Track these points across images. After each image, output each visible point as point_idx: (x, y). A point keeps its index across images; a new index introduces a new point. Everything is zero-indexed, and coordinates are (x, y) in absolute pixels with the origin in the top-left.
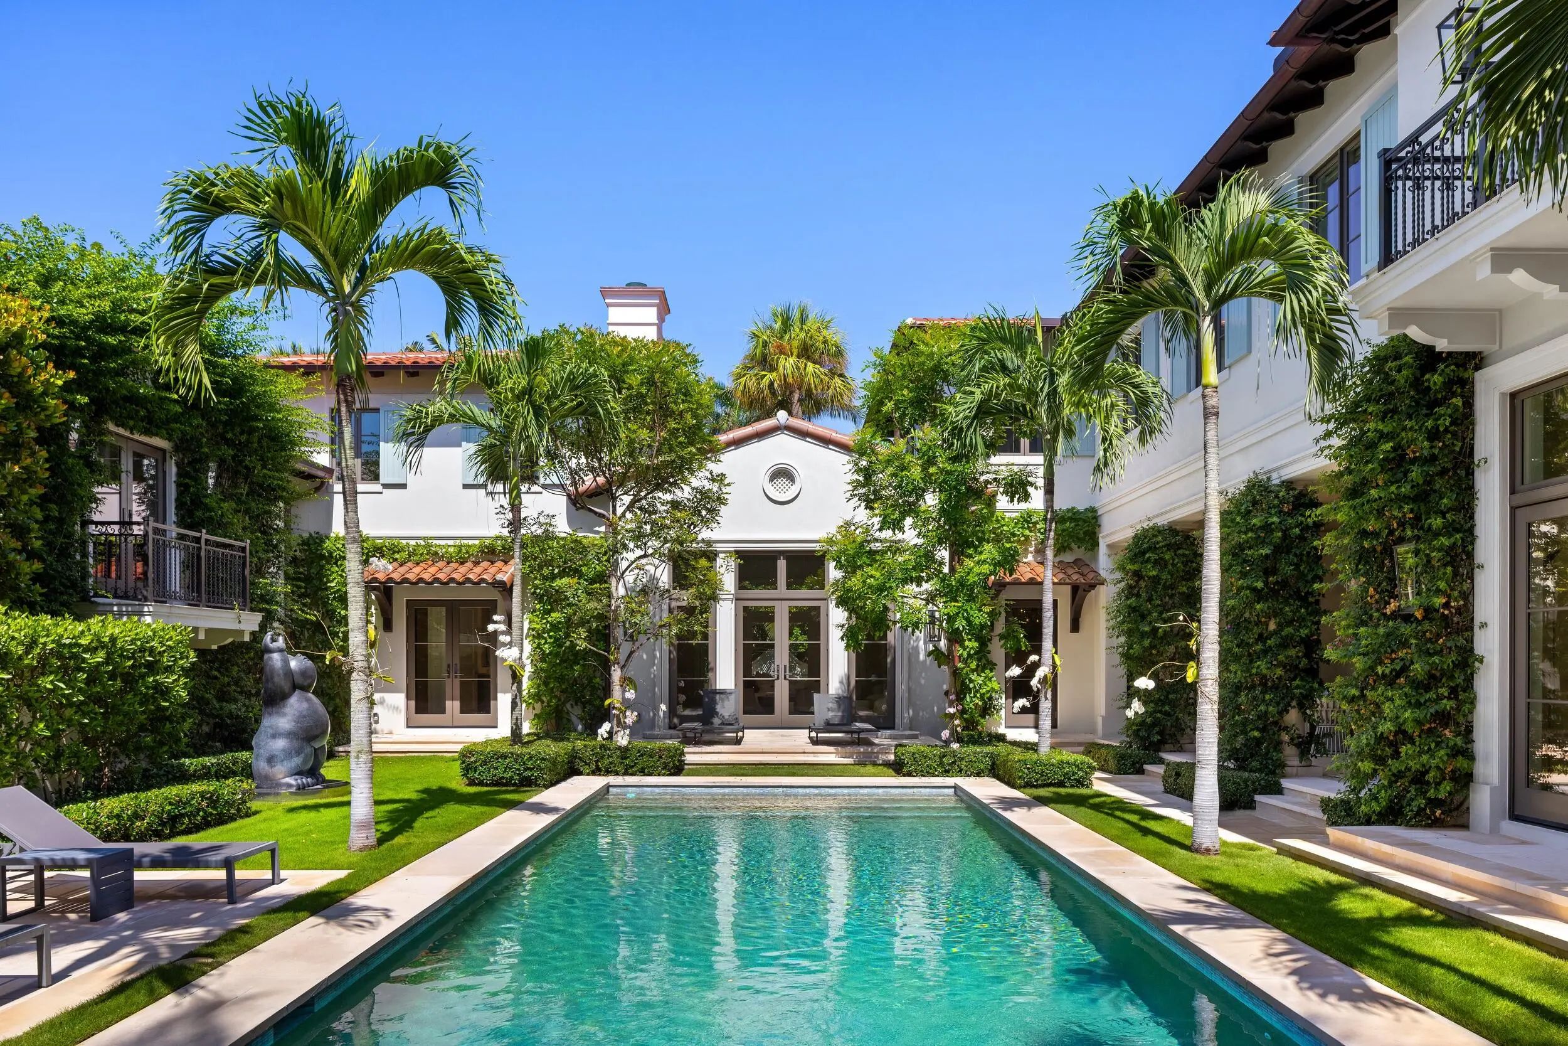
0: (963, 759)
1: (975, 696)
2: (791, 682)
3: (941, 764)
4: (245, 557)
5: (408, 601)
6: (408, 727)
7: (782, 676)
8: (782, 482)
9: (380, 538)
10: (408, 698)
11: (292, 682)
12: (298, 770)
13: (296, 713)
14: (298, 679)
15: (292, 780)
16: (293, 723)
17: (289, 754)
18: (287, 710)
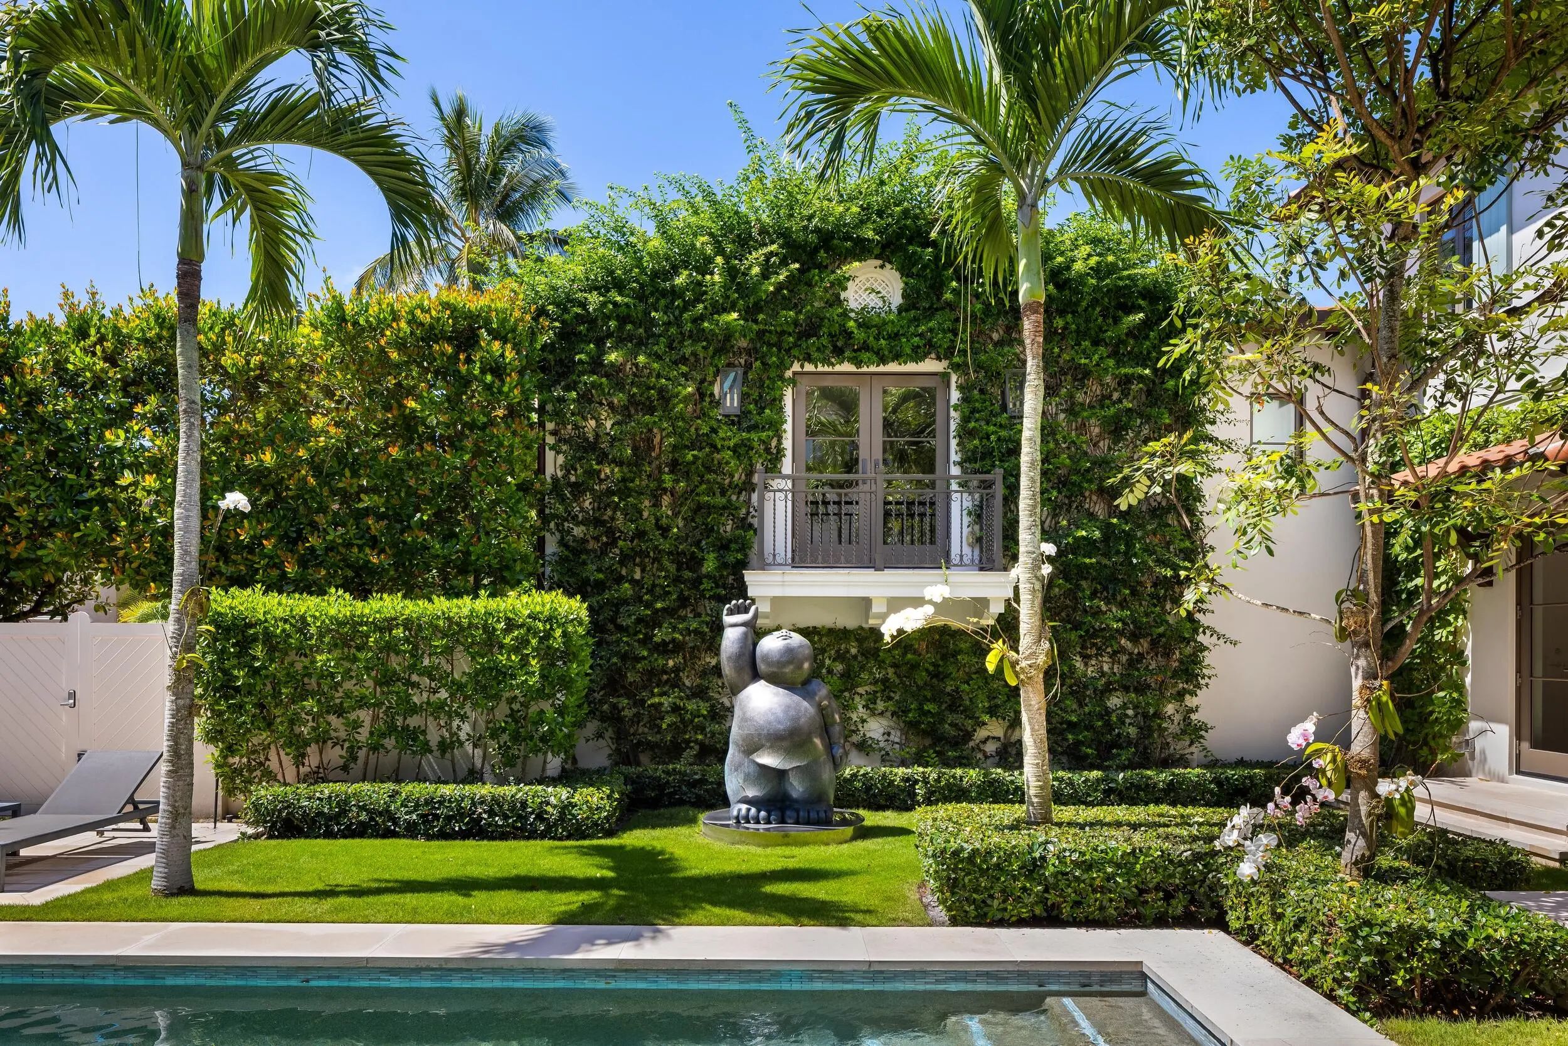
6: (1518, 772)
11: (748, 669)
12: (741, 795)
13: (741, 714)
14: (760, 667)
15: (736, 809)
16: (737, 728)
17: (731, 771)
18: (736, 709)
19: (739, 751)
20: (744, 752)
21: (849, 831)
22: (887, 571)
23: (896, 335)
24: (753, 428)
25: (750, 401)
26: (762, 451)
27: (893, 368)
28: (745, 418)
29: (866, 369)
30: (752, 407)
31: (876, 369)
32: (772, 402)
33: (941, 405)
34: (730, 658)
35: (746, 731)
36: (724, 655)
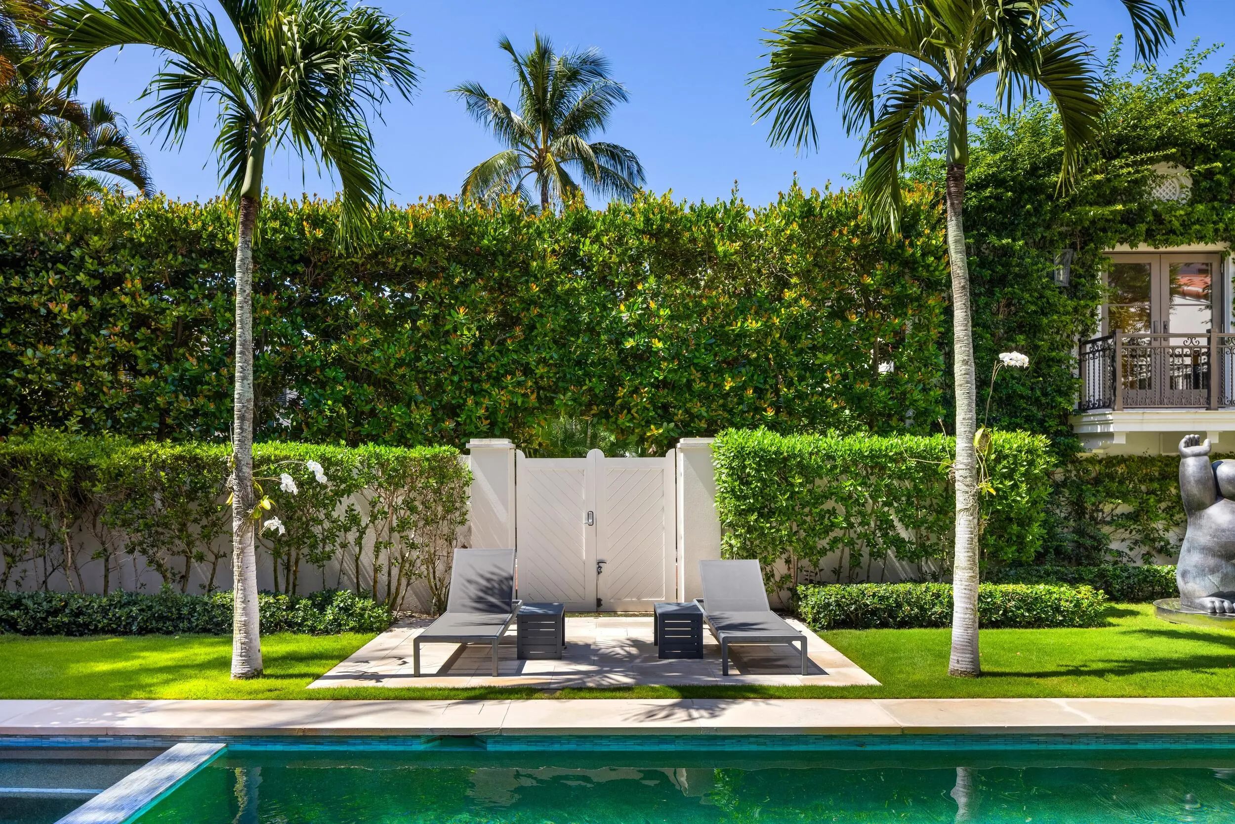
11: (1213, 490)
12: (1215, 590)
13: (1213, 526)
14: (1225, 488)
15: (1208, 602)
16: (1209, 537)
17: (1202, 572)
18: (1203, 522)
19: (1214, 555)
20: (1221, 556)
22: (1220, 411)
23: (1198, 221)
24: (1084, 297)
25: (1076, 276)
26: (1088, 315)
27: (1184, 248)
28: (1073, 289)
29: (1162, 249)
30: (1083, 280)
31: (1170, 249)
32: (1094, 277)
33: (1216, 277)
34: (1199, 482)
35: (1224, 539)
36: (1192, 479)
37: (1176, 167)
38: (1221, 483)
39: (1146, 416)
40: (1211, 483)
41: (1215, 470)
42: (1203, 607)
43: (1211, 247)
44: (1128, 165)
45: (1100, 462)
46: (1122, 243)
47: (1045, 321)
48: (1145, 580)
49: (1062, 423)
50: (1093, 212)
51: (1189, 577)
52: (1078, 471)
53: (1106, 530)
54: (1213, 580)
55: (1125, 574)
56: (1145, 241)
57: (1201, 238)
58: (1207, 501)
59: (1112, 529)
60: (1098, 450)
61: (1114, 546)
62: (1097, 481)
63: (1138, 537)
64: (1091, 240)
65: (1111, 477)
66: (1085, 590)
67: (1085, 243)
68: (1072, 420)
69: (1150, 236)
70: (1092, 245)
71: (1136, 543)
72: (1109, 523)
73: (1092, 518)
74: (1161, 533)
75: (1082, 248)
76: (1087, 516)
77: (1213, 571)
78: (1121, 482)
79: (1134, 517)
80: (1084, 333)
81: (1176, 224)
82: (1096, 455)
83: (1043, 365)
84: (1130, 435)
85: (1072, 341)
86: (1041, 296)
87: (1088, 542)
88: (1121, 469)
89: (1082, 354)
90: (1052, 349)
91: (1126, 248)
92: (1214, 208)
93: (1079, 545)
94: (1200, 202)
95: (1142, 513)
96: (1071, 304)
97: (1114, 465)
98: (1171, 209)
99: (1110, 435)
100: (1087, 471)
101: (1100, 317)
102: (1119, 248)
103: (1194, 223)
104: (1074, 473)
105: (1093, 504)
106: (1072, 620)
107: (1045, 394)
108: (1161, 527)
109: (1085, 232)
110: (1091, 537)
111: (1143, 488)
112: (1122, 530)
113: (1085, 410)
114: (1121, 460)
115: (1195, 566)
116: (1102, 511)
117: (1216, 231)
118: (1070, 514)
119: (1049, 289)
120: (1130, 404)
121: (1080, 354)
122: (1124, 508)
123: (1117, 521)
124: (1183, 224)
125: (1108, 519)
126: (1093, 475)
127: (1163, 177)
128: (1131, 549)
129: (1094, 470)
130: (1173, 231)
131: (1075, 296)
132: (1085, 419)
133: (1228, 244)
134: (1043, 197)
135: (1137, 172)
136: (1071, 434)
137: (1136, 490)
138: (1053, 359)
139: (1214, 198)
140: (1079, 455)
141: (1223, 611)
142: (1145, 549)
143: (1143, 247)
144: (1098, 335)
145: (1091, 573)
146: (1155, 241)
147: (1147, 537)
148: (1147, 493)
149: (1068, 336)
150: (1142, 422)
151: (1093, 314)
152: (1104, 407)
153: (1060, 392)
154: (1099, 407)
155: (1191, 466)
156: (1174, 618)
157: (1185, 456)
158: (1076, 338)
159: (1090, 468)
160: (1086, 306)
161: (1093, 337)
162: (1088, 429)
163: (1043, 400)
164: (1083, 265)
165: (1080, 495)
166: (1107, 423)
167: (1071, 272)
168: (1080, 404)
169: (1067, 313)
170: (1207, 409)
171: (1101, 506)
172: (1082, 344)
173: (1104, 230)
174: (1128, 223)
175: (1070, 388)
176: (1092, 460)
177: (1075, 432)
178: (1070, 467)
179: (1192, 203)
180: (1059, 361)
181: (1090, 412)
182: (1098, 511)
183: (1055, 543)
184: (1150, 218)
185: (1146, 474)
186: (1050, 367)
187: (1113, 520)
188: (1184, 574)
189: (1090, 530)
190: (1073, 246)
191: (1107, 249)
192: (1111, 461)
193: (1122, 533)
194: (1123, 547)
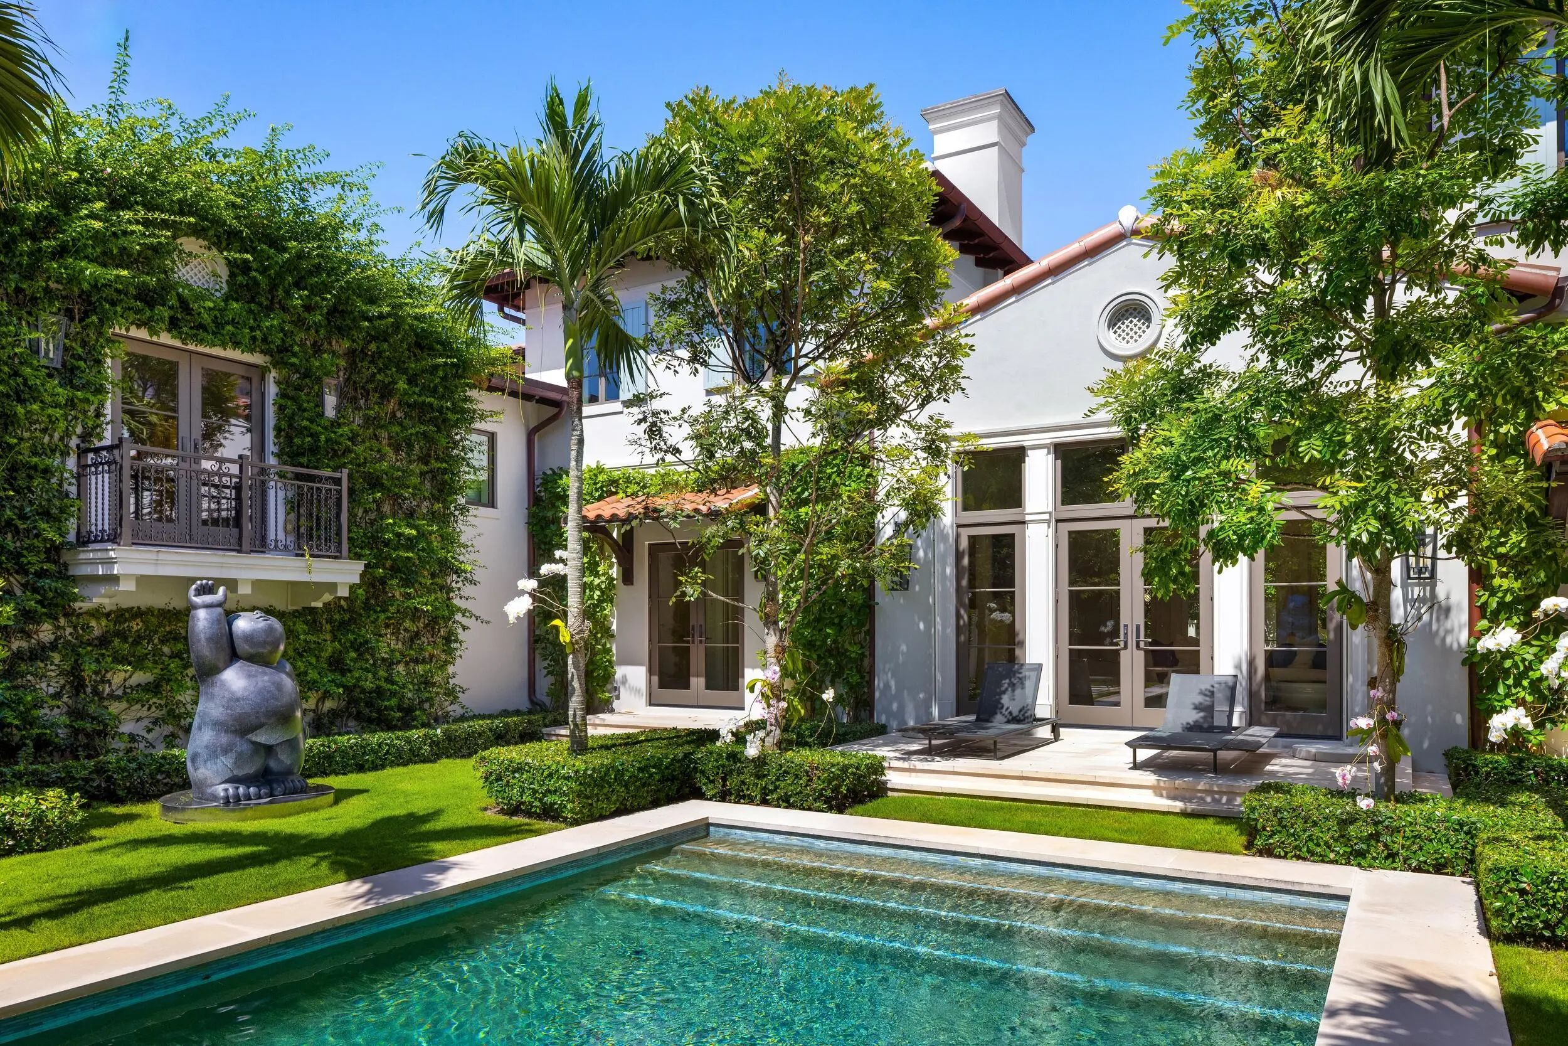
0: (1398, 830)
1: (1517, 683)
2: (1146, 651)
3: (1343, 837)
4: (339, 492)
5: (650, 545)
6: (651, 704)
7: (1132, 642)
8: (1132, 324)
9: (618, 469)
10: (650, 672)
11: (228, 651)
12: (228, 775)
13: (227, 695)
14: (242, 647)
15: (220, 790)
16: (221, 709)
17: (214, 752)
18: (216, 690)
19: (226, 732)
20: (235, 732)
21: (330, 798)
22: (253, 555)
23: (233, 322)
24: (84, 387)
25: (73, 356)
26: (91, 413)
27: (217, 351)
28: (68, 373)
29: (191, 347)
30: (82, 364)
31: (201, 349)
32: (99, 362)
33: (256, 396)
34: (210, 640)
35: (239, 710)
36: (202, 636)
37: (209, 249)
38: (237, 642)
39: (161, 556)
40: (225, 640)
41: (230, 624)
42: (215, 798)
43: (248, 357)
44: (137, 222)
45: (108, 615)
46: (139, 327)
47: (20, 410)
48: (159, 770)
49: (49, 560)
50: (91, 270)
51: (200, 762)
52: (75, 628)
53: (115, 708)
54: (227, 761)
55: (134, 765)
56: (169, 331)
57: (236, 344)
58: (221, 665)
59: (124, 705)
60: (100, 598)
61: (126, 728)
62: (103, 641)
63: (158, 714)
64: (94, 311)
65: (124, 637)
66: (53, 796)
67: (86, 315)
68: (66, 557)
69: (173, 325)
70: (95, 319)
71: (156, 722)
72: (118, 698)
73: (95, 692)
74: (189, 707)
75: (81, 320)
76: (89, 690)
77: (226, 751)
78: (136, 643)
79: (154, 688)
80: (86, 437)
81: (206, 318)
82: (101, 606)
83: (22, 475)
84: (141, 580)
85: (67, 446)
86: (16, 374)
87: (88, 726)
88: (136, 625)
89: (82, 467)
90: (35, 453)
91: (143, 334)
92: (250, 311)
93: (76, 732)
94: (237, 300)
95: (164, 683)
96: (63, 394)
97: (126, 620)
98: (200, 297)
99: (114, 579)
100: (87, 628)
101: (109, 418)
102: (134, 332)
103: (228, 323)
104: (69, 630)
105: (96, 673)
106: (29, 842)
107: (23, 517)
108: (188, 699)
109: (85, 297)
110: (94, 718)
111: (166, 649)
112: (138, 706)
113: (85, 543)
114: (137, 613)
115: (206, 747)
116: (109, 682)
117: (254, 339)
118: (63, 687)
119: (31, 365)
120: (141, 539)
121: (79, 465)
122: (141, 677)
123: (128, 695)
124: (215, 320)
125: (120, 692)
126: (97, 632)
127: (190, 254)
128: (149, 731)
129: (97, 628)
130: (202, 327)
131: (71, 382)
132: (82, 556)
133: (268, 358)
134: (16, 229)
135: (153, 235)
136: (63, 575)
137: (157, 653)
138: (35, 467)
139: (252, 300)
140: (77, 605)
141: (237, 799)
142: (168, 729)
143: (166, 338)
144: (107, 442)
145: (85, 768)
146: (180, 333)
147: (171, 712)
148: (170, 657)
149: (61, 439)
150: (157, 563)
151: (98, 414)
152: (109, 540)
153: (46, 514)
154: (102, 541)
155: (202, 618)
156: (179, 816)
157: (195, 607)
158: (74, 442)
159: (93, 623)
160: (87, 401)
161: (98, 444)
162: (88, 570)
163: (22, 526)
164: (84, 344)
165: (76, 661)
166: (110, 562)
167: (66, 349)
168: (78, 533)
169: (57, 405)
170: (239, 551)
171: (109, 676)
172: (82, 452)
173: (113, 304)
174: (147, 303)
175: (62, 510)
176: (96, 613)
177: (70, 573)
178: (62, 621)
179: (227, 299)
180: (47, 472)
181: (92, 546)
182: (103, 681)
183: (36, 731)
184: (173, 301)
185: (170, 632)
186: (31, 477)
187: (125, 693)
188: (195, 757)
189: (92, 709)
190: (69, 314)
191: (117, 330)
192: (121, 615)
193: (137, 710)
194: (138, 729)
